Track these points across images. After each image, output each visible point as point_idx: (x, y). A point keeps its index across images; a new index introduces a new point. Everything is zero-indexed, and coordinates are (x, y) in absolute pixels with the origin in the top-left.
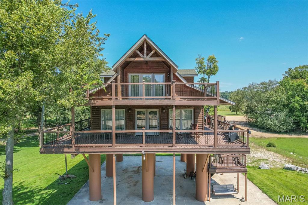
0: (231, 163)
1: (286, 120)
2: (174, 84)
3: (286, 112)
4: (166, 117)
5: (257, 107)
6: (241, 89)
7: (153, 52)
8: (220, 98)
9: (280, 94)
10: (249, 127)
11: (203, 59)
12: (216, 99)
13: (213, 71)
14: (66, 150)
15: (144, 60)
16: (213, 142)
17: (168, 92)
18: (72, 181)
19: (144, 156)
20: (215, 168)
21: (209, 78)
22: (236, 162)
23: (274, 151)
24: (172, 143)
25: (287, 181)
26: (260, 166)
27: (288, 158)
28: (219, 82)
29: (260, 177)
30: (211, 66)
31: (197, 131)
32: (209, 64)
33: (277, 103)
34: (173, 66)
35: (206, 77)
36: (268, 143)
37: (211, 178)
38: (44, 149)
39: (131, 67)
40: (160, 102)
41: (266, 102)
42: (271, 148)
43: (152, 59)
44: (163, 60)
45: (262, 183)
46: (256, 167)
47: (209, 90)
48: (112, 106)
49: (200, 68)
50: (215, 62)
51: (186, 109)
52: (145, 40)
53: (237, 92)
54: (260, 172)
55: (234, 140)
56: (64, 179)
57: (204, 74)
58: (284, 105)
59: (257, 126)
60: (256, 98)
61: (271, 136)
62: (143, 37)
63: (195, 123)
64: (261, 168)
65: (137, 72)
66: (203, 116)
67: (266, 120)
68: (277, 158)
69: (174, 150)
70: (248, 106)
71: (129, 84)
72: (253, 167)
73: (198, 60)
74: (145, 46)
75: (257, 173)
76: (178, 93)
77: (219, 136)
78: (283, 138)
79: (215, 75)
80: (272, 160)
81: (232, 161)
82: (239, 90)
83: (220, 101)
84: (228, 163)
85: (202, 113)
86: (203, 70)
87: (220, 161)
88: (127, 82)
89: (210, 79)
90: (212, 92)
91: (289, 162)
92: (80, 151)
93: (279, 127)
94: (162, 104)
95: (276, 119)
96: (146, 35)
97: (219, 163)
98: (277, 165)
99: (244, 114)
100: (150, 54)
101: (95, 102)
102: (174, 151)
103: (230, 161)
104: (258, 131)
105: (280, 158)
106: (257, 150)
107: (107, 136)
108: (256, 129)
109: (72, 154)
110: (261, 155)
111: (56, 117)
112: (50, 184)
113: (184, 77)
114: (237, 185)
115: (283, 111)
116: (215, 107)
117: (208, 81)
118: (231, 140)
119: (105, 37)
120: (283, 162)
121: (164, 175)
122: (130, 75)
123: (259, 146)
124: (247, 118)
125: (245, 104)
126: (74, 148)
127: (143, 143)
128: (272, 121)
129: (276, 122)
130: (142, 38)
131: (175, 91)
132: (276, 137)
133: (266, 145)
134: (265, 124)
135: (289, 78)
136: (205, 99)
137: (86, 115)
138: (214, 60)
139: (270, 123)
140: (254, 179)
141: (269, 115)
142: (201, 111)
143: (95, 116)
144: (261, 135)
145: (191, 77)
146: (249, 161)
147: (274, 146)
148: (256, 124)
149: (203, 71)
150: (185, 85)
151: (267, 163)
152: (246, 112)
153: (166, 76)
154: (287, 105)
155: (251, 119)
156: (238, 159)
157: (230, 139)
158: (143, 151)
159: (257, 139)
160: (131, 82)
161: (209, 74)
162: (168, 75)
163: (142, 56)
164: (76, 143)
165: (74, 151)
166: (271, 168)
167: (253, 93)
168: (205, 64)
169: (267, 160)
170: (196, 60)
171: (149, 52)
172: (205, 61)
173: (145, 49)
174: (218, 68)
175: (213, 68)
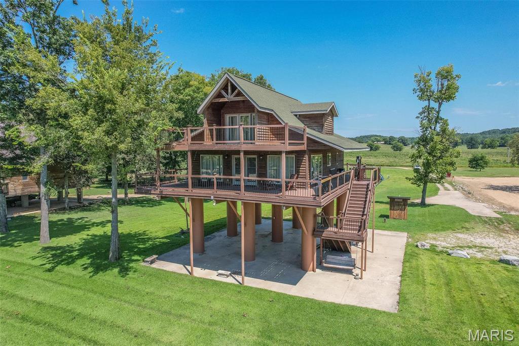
4: (265, 165)
7: (236, 92)
11: (429, 74)
15: (228, 100)
21: (440, 107)
35: (434, 105)
38: (137, 190)
39: (228, 107)
43: (235, 99)
49: (423, 91)
50: (451, 78)
51: (287, 156)
52: (227, 79)
57: (429, 100)
66: (307, 165)
69: (241, 197)
73: (418, 76)
85: (305, 161)
86: (428, 93)
88: (224, 125)
89: (441, 109)
96: (227, 74)
100: (234, 94)
111: (161, 165)
117: (438, 112)
122: (228, 117)
126: (159, 190)
130: (224, 77)
138: (450, 74)
142: (304, 158)
143: (195, 162)
158: (212, 197)
161: (440, 100)
163: (226, 96)
165: (158, 193)
166: (473, 257)
170: (416, 76)
171: (233, 91)
172: (433, 76)
173: (229, 88)
174: (458, 88)
175: (449, 88)
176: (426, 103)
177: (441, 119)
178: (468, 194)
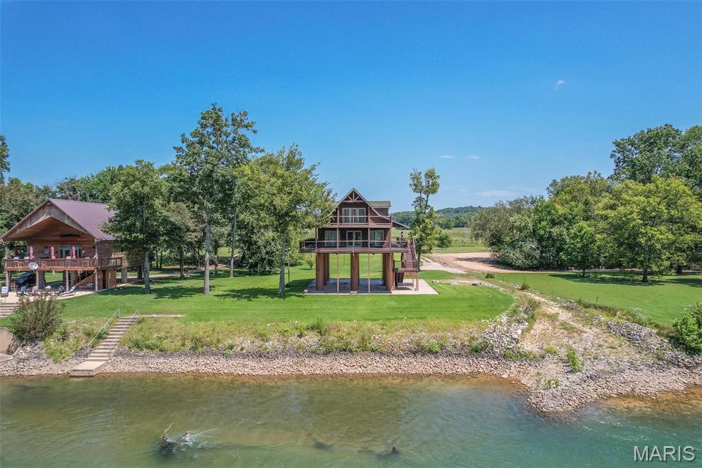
4: (366, 235)
7: (358, 197)
11: (420, 173)
13: (431, 190)
17: (366, 221)
21: (428, 198)
30: (430, 183)
32: (428, 181)
43: (357, 201)
44: (364, 202)
48: (336, 228)
49: (416, 185)
50: (434, 178)
57: (420, 192)
71: (343, 216)
73: (413, 175)
74: (353, 194)
79: (434, 193)
86: (420, 187)
107: (331, 245)
117: (427, 201)
122: (343, 211)
130: (352, 189)
138: (433, 174)
153: (366, 210)
155: (497, 254)
161: (427, 193)
163: (352, 200)
168: (422, 180)
171: (356, 197)
172: (423, 176)
174: (439, 185)
175: (433, 185)
176: (419, 194)
177: (429, 206)
178: (445, 264)
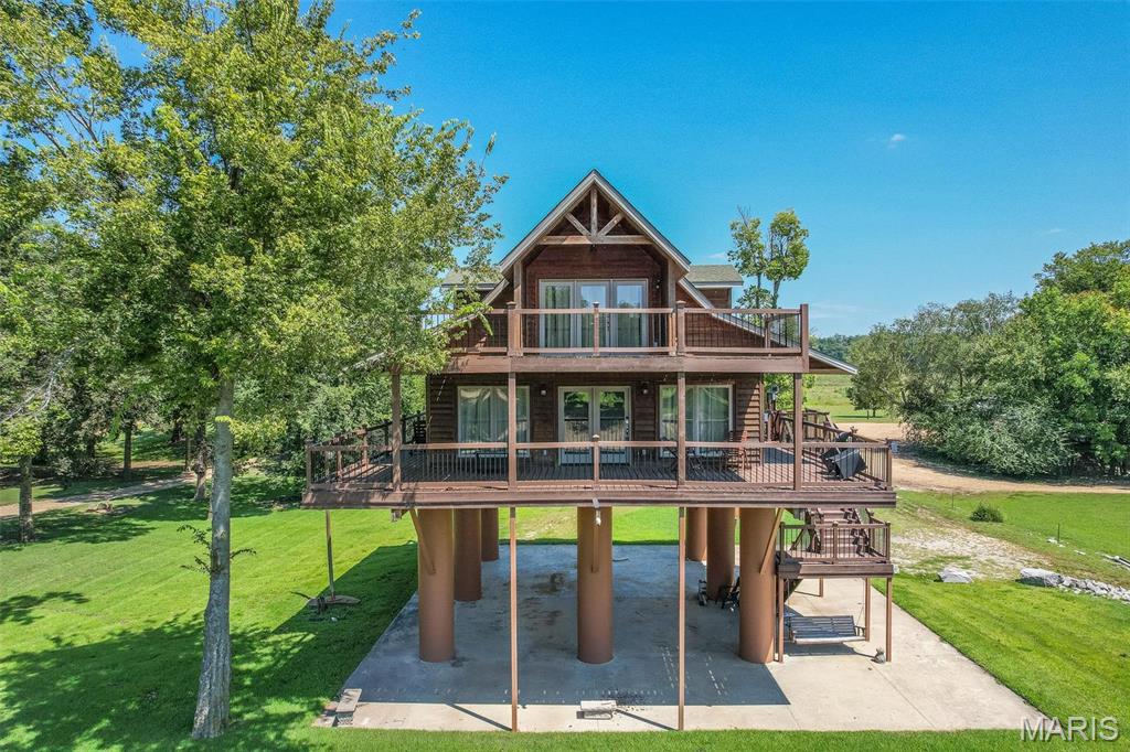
0: (844, 550)
1: (1042, 433)
2: (682, 312)
3: (1043, 403)
4: (652, 411)
5: (945, 388)
6: (888, 327)
7: (615, 220)
8: (811, 354)
9: (1022, 342)
10: (917, 460)
11: (757, 224)
12: (800, 354)
13: (789, 265)
14: (377, 498)
15: (589, 243)
16: (791, 475)
17: (656, 335)
18: (350, 613)
19: (598, 513)
20: (796, 563)
21: (776, 289)
22: (860, 547)
23: (994, 535)
24: (676, 478)
25: (1020, 613)
26: (942, 574)
27: (1036, 555)
28: (806, 306)
29: (939, 603)
30: (785, 247)
31: (745, 444)
32: (776, 242)
33: (1012, 373)
34: (674, 262)
35: (767, 285)
36: (975, 509)
37: (786, 603)
38: (313, 496)
39: (546, 261)
40: (643, 364)
41: (976, 370)
42: (985, 523)
43: (614, 239)
44: (648, 243)
45: (943, 616)
46: (928, 576)
47: (777, 327)
48: (507, 374)
49: (746, 256)
50: (796, 235)
51: (710, 386)
52: (594, 185)
53: (877, 339)
54: (938, 590)
55: (851, 472)
56: (326, 606)
57: (759, 274)
58: (1036, 382)
59: (944, 455)
60: (940, 355)
61: (992, 489)
62: (590, 177)
63: (738, 429)
64: (945, 581)
65: (566, 277)
66: (762, 407)
67: (974, 432)
68: (1001, 552)
69: (681, 496)
70: (913, 386)
71: (542, 311)
72: (920, 576)
73: (738, 227)
74: (594, 201)
75: (930, 591)
76: (692, 337)
77: (807, 465)
78: (1032, 495)
79: (796, 278)
80: (983, 559)
81: (847, 545)
82: (883, 329)
83: (812, 360)
84: (835, 551)
85: (757, 398)
86: (757, 261)
87: (811, 545)
88: (535, 307)
89: (779, 293)
90: (786, 335)
91: (1039, 565)
92: (417, 500)
93: (1018, 456)
94: (647, 367)
95: (1009, 431)
96: (596, 172)
97: (809, 550)
98: (998, 571)
99: (898, 416)
100: (609, 226)
101: (460, 362)
102: (683, 499)
103: (842, 545)
104: (945, 472)
105: (1012, 553)
106: (937, 532)
107: (478, 464)
108: (941, 466)
109: (393, 511)
110: (948, 544)
112: (286, 619)
113: (701, 290)
114: (863, 616)
115: (1032, 402)
116: (797, 376)
117: (775, 298)
118: (843, 471)
119: (494, 184)
120: (1019, 565)
121: (638, 598)
122: (544, 286)
123: (947, 518)
124: (909, 429)
125: (904, 378)
126: (398, 491)
127: (592, 479)
128: (993, 439)
129: (1007, 440)
130: (588, 179)
131: (682, 331)
132: (1007, 493)
133: (970, 514)
134: (970, 447)
135: (1055, 290)
136: (767, 354)
137: (358, 415)
138: (792, 226)
139: (989, 442)
140: (918, 607)
141: (987, 417)
142: (756, 392)
143: (439, 406)
144: (956, 485)
145: (722, 290)
146: (909, 562)
147: (996, 519)
148: (940, 450)
149: (755, 265)
150: (707, 317)
151: (966, 567)
152: (905, 407)
153: (651, 287)
154: (1049, 383)
155: (924, 432)
156: (866, 540)
157: (838, 471)
158: (595, 500)
159: (942, 496)
160: (547, 308)
161: (777, 276)
162: (658, 284)
163: (585, 231)
164: (403, 479)
165: (400, 500)
166: (977, 580)
167: (932, 340)
168: (761, 242)
169: (968, 558)
170: (733, 227)
171: (605, 218)
172: (764, 229)
173: (594, 210)
174: (808, 255)
175: (792, 254)
176: (754, 280)
